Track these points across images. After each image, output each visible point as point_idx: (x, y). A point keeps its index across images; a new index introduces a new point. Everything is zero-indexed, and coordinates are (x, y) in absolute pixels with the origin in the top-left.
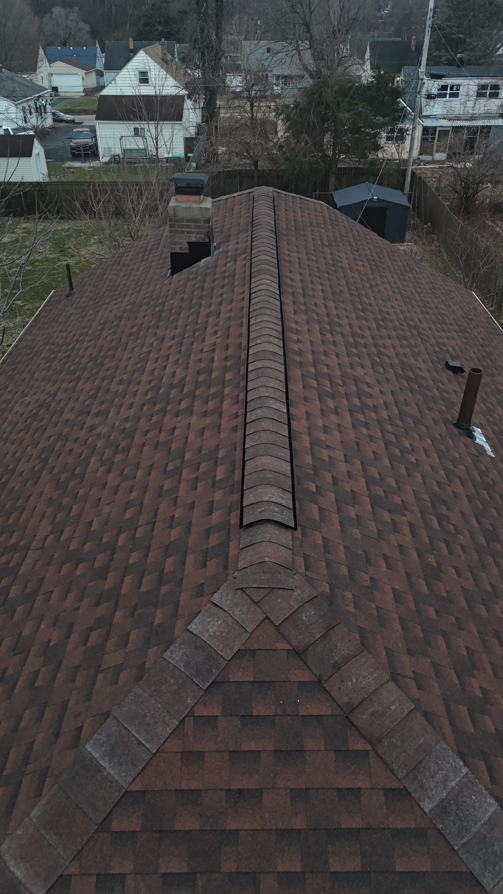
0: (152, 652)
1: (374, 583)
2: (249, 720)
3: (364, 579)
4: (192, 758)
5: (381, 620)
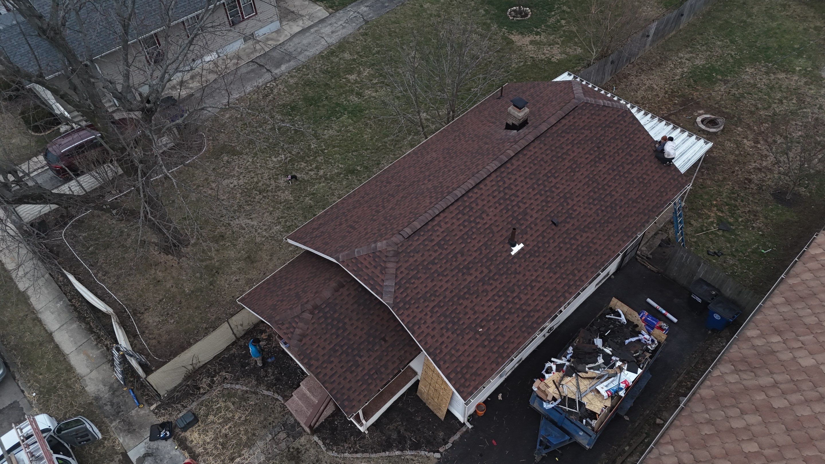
1: (413, 256)
2: (374, 260)
3: (412, 254)
4: (365, 259)
5: (407, 261)
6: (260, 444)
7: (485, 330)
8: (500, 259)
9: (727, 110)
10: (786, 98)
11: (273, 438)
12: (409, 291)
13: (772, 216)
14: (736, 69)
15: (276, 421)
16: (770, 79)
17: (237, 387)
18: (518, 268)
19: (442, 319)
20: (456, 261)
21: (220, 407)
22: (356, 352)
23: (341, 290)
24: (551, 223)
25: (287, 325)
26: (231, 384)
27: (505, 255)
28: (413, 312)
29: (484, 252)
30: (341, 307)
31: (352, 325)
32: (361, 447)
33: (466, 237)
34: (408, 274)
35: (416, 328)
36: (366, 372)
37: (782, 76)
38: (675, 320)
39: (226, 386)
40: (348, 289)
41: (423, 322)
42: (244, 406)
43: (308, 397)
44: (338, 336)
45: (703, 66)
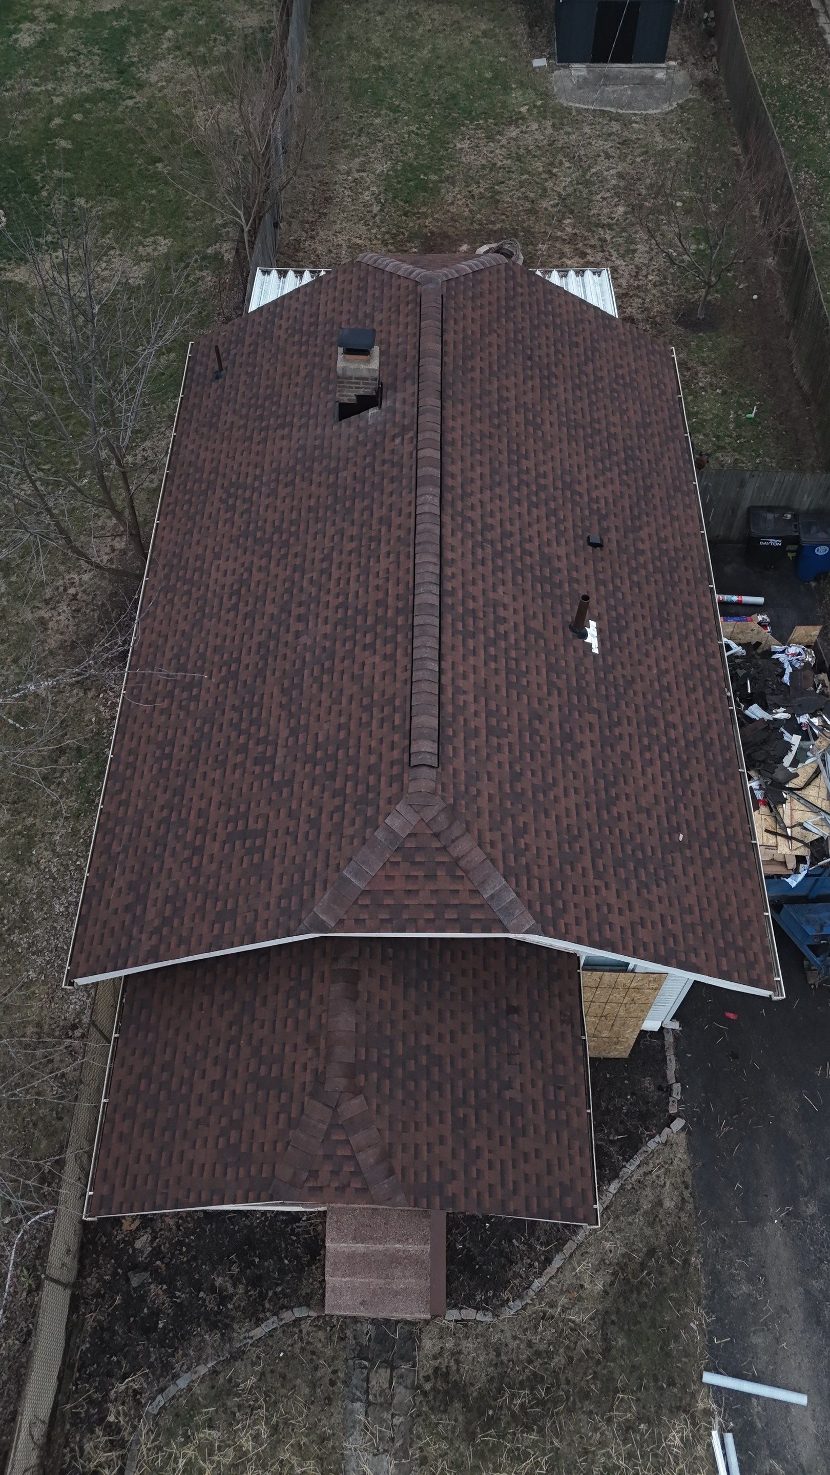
0: (368, 831)
1: (479, 792)
2: (414, 863)
3: (473, 791)
4: (390, 878)
5: (479, 814)
6: (354, 1443)
7: (686, 831)
8: (590, 677)
9: (498, 226)
10: (552, 164)
11: (369, 1404)
12: (536, 871)
13: (709, 357)
14: (442, 152)
15: (339, 1364)
16: (503, 146)
17: (182, 1383)
18: (625, 673)
19: (622, 873)
20: (542, 740)
21: (189, 1463)
22: (495, 1086)
23: (360, 986)
24: (590, 548)
25: (328, 1168)
26: (162, 1391)
27: (588, 662)
28: (576, 906)
29: (561, 683)
30: (392, 1022)
31: (441, 1037)
32: (547, 1244)
33: (514, 679)
34: (504, 837)
35: (608, 934)
36: (541, 1106)
37: (513, 132)
38: (760, 600)
39: (151, 1409)
40: (371, 972)
41: (605, 909)
42: (240, 1407)
43: (364, 1255)
44: (440, 1087)
45: (393, 169)
